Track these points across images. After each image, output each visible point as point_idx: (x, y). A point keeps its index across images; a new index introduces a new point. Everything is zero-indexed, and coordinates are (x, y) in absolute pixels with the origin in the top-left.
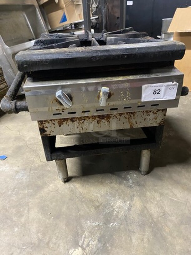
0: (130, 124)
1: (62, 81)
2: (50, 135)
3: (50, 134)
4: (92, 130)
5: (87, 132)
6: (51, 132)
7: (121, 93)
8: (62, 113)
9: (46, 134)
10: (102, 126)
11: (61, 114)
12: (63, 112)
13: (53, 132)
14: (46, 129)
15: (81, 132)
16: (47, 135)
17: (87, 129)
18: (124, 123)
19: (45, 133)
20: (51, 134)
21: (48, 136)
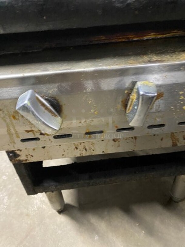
0: (173, 140)
1: (33, 66)
2: (28, 162)
3: (26, 160)
4: (103, 152)
5: (93, 154)
6: (29, 157)
7: (181, 93)
8: (40, 137)
9: (19, 160)
10: (120, 145)
11: (37, 139)
12: (42, 136)
13: (32, 156)
14: (18, 152)
15: (84, 155)
16: (22, 161)
17: (93, 150)
18: (162, 140)
19: (18, 158)
20: (28, 159)
21: (25, 162)
